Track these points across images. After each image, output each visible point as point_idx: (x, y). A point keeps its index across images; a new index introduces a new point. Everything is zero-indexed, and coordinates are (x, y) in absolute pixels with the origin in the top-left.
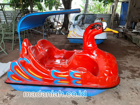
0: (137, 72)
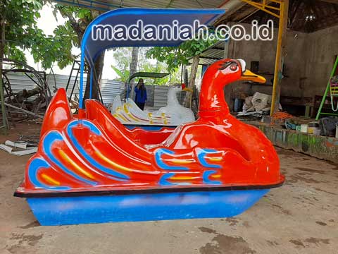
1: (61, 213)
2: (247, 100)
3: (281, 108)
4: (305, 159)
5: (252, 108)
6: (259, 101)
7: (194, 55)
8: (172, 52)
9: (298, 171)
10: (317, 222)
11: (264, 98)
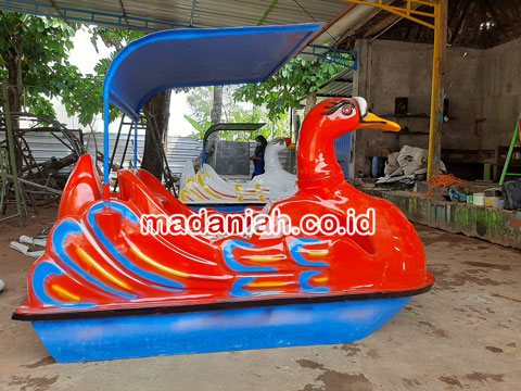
0: (446, 274)
1: (84, 343)
2: (391, 159)
3: (444, 169)
4: (481, 248)
5: (398, 171)
6: (409, 158)
7: (307, 92)
8: (275, 90)
9: (466, 267)
10: (487, 348)
11: (417, 153)
